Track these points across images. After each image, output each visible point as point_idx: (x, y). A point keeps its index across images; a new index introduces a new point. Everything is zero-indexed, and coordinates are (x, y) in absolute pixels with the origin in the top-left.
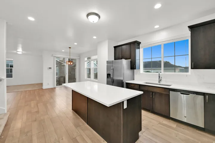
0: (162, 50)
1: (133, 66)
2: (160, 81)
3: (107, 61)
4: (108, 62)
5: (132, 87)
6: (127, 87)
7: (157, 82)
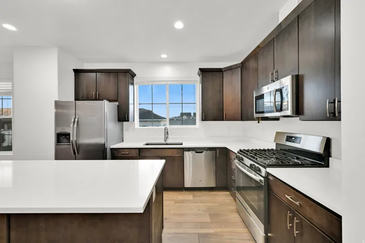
0: (167, 93)
1: (123, 116)
2: (166, 138)
3: (56, 102)
4: (58, 105)
5: (123, 156)
6: (112, 156)
7: (163, 141)
